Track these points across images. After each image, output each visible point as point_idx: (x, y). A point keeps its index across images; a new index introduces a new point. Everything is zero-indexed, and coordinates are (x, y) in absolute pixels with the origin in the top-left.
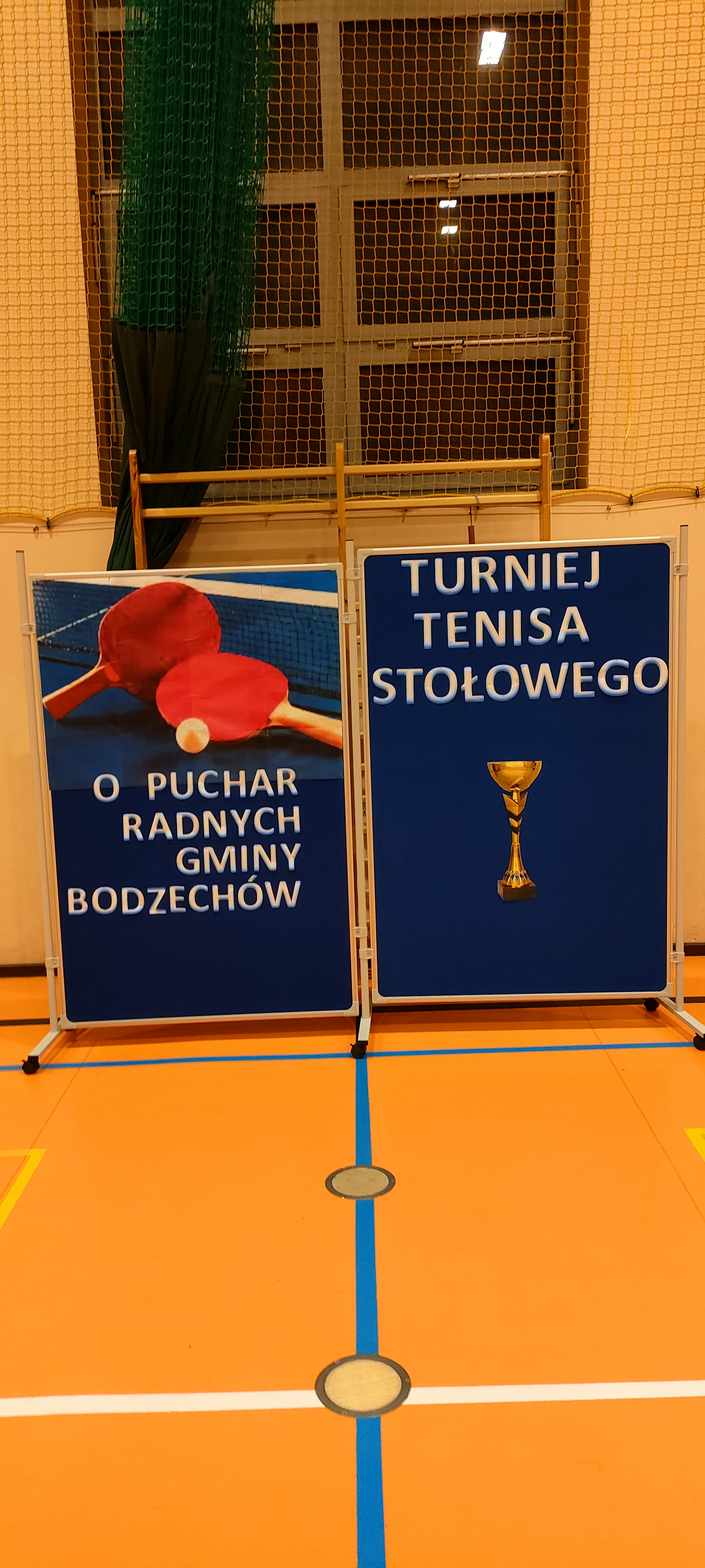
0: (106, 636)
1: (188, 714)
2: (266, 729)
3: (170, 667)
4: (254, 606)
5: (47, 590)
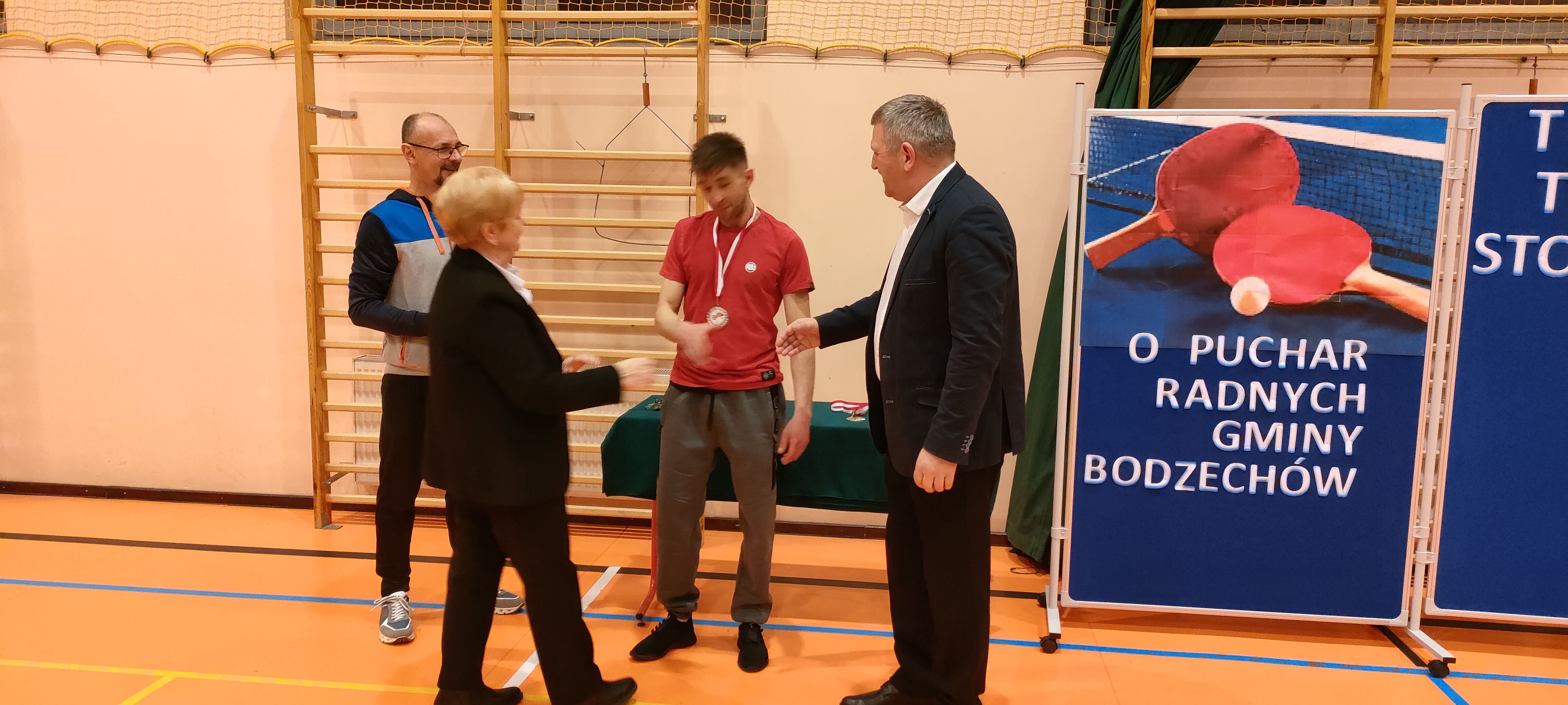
0: (1165, 182)
1: (1248, 271)
2: (1339, 293)
3: (1234, 218)
4: (1343, 154)
5: (1104, 127)
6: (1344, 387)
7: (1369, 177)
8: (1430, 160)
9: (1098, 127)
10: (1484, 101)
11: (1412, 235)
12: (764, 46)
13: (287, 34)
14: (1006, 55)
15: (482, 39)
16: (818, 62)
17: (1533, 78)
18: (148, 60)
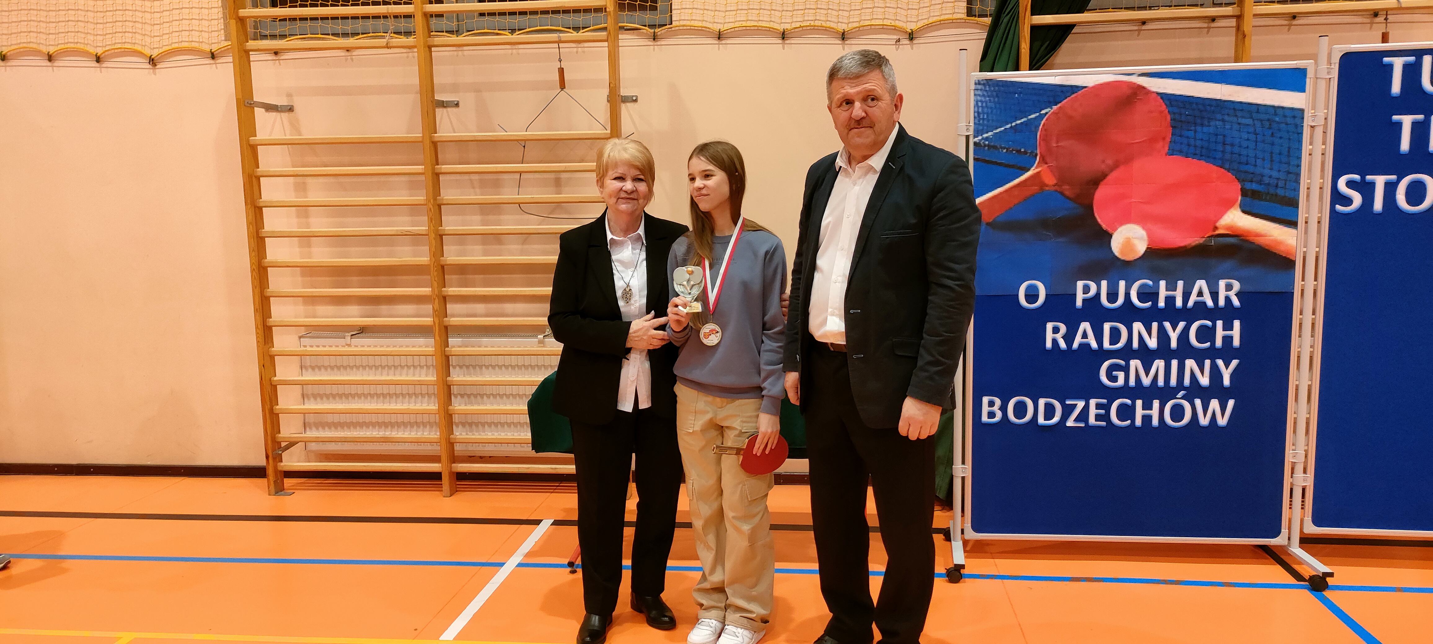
0: (1045, 138)
1: (1126, 219)
2: (1212, 236)
3: (1112, 170)
4: (1210, 106)
5: (988, 89)
6: (1219, 324)
7: (1236, 127)
8: (1292, 109)
9: (981, 90)
10: (1340, 51)
11: (1278, 179)
12: (670, 30)
13: (226, 36)
14: (895, 29)
15: (408, 34)
16: (721, 43)
17: (1385, 31)
18: (97, 65)
